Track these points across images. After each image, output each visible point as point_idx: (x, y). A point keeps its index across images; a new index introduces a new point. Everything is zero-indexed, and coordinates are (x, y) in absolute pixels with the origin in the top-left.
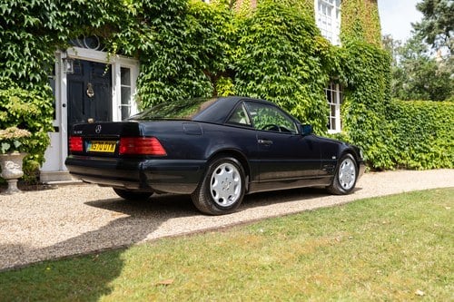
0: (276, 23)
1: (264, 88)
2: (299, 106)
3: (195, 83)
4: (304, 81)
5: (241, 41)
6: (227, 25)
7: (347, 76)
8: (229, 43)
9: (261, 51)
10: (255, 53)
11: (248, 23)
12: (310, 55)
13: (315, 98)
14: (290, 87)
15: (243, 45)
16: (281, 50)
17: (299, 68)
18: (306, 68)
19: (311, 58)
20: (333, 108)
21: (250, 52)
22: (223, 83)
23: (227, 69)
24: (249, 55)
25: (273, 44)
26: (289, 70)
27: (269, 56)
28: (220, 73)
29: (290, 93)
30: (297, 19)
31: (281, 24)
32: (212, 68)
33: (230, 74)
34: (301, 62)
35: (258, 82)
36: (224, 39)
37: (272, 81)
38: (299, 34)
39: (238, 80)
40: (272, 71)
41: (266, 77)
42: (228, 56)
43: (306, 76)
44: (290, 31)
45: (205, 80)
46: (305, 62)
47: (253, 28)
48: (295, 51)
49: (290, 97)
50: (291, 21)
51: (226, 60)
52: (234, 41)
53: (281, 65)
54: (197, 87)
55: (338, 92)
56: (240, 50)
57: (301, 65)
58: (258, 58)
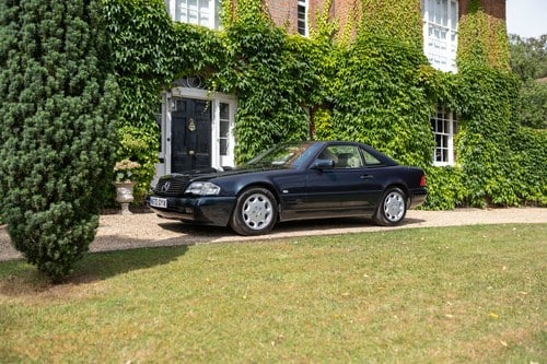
0: (373, 55)
1: (360, 120)
2: (397, 139)
3: (290, 116)
4: (404, 112)
5: (339, 73)
6: (325, 58)
7: (460, 104)
8: (327, 75)
9: (357, 83)
10: (353, 86)
11: (347, 55)
12: (412, 85)
13: (417, 130)
14: (387, 119)
15: (341, 78)
16: (379, 83)
17: (398, 100)
18: (408, 98)
19: (414, 88)
20: (445, 138)
21: (348, 84)
22: (320, 115)
23: (325, 101)
24: (347, 87)
25: (370, 77)
26: (387, 102)
27: (366, 88)
28: (317, 106)
29: (387, 126)
30: (397, 49)
31: (379, 56)
32: (308, 101)
33: (329, 106)
34: (401, 93)
35: (355, 115)
36: (321, 72)
37: (369, 114)
38: (399, 64)
39: (336, 112)
40: (369, 104)
41: (362, 110)
42: (326, 89)
43: (407, 107)
44: (389, 62)
45: (301, 113)
46: (406, 92)
47: (350, 61)
48: (395, 82)
49: (387, 129)
50: (390, 52)
51: (323, 93)
52: (331, 73)
53: (377, 97)
54: (293, 121)
55: (451, 121)
56: (338, 83)
57: (401, 96)
58: (355, 91)
